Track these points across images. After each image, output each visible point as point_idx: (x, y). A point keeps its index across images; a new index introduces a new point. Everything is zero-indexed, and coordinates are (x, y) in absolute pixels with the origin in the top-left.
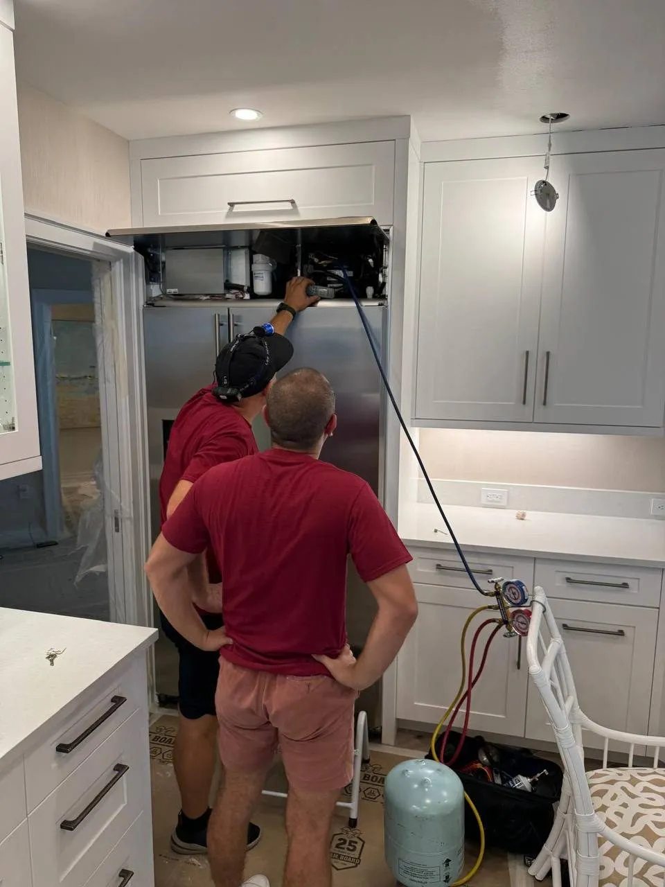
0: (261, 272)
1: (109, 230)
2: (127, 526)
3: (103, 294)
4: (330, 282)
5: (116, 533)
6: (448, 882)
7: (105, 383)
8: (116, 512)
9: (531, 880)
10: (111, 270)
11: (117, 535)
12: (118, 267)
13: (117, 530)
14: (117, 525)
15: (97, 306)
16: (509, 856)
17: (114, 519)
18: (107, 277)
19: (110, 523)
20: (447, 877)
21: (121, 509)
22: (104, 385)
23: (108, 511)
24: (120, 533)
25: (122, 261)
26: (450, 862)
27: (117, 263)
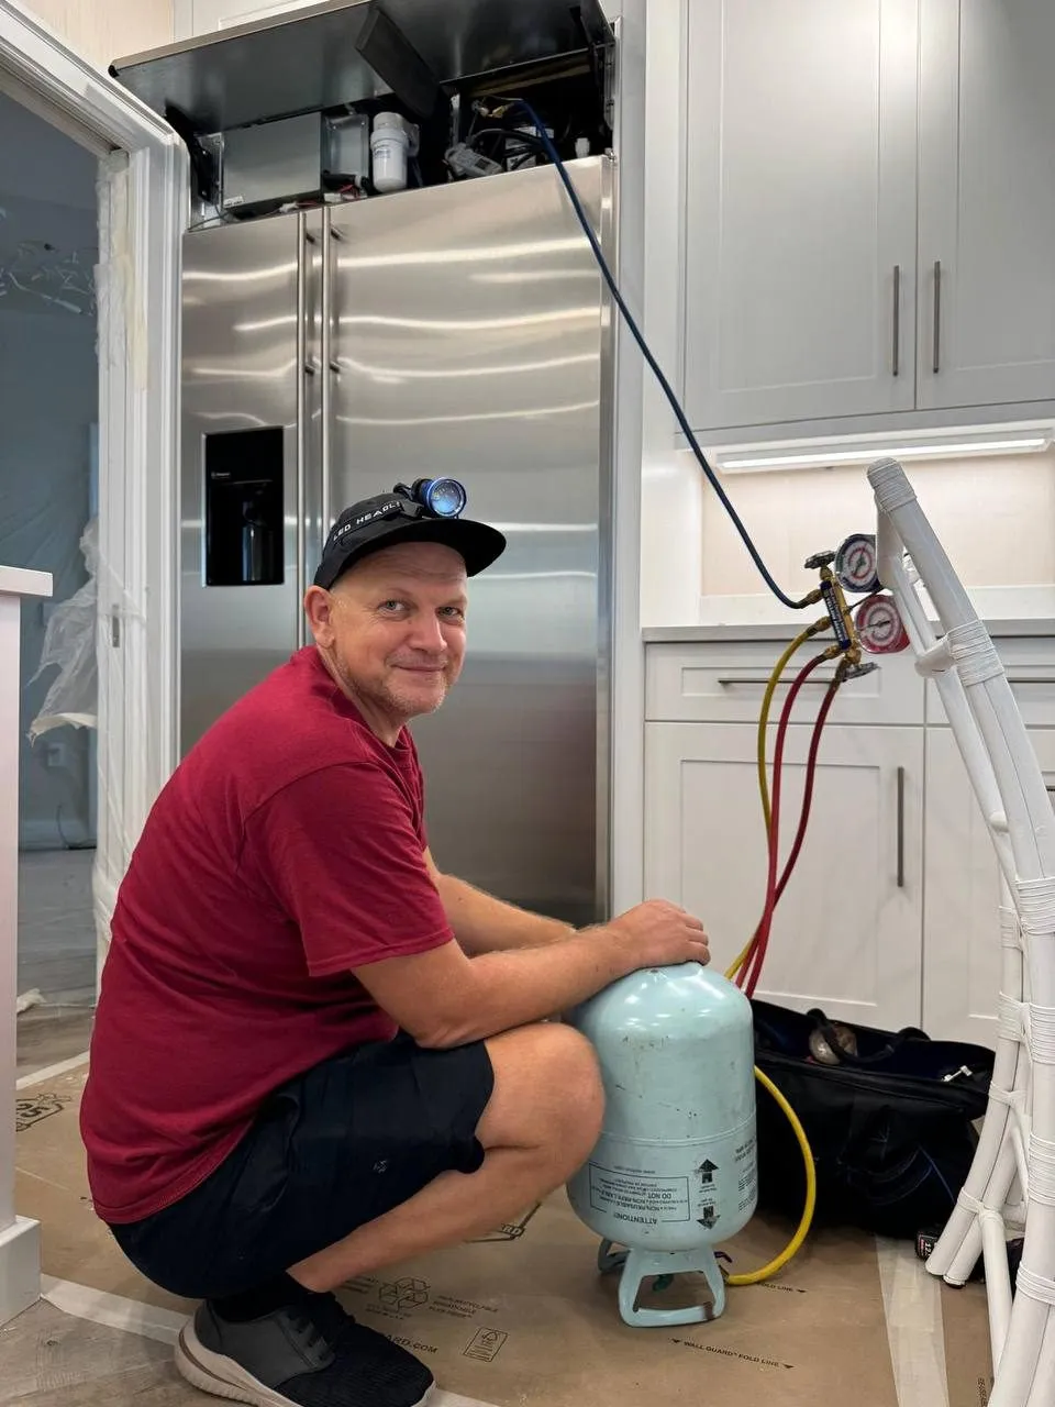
0: (386, 142)
1: (115, 61)
2: (135, 634)
3: (113, 211)
4: (513, 153)
5: (114, 650)
6: (710, 1225)
7: (109, 368)
8: (116, 607)
9: (934, 1290)
10: (128, 165)
11: (115, 653)
12: (141, 161)
13: (116, 644)
14: (116, 635)
15: (102, 234)
16: (880, 1242)
17: (111, 619)
18: (120, 179)
19: (104, 627)
20: (708, 1212)
21: (124, 603)
22: (107, 372)
23: (102, 609)
24: (120, 649)
25: (148, 150)
26: (714, 1172)
27: (140, 153)
